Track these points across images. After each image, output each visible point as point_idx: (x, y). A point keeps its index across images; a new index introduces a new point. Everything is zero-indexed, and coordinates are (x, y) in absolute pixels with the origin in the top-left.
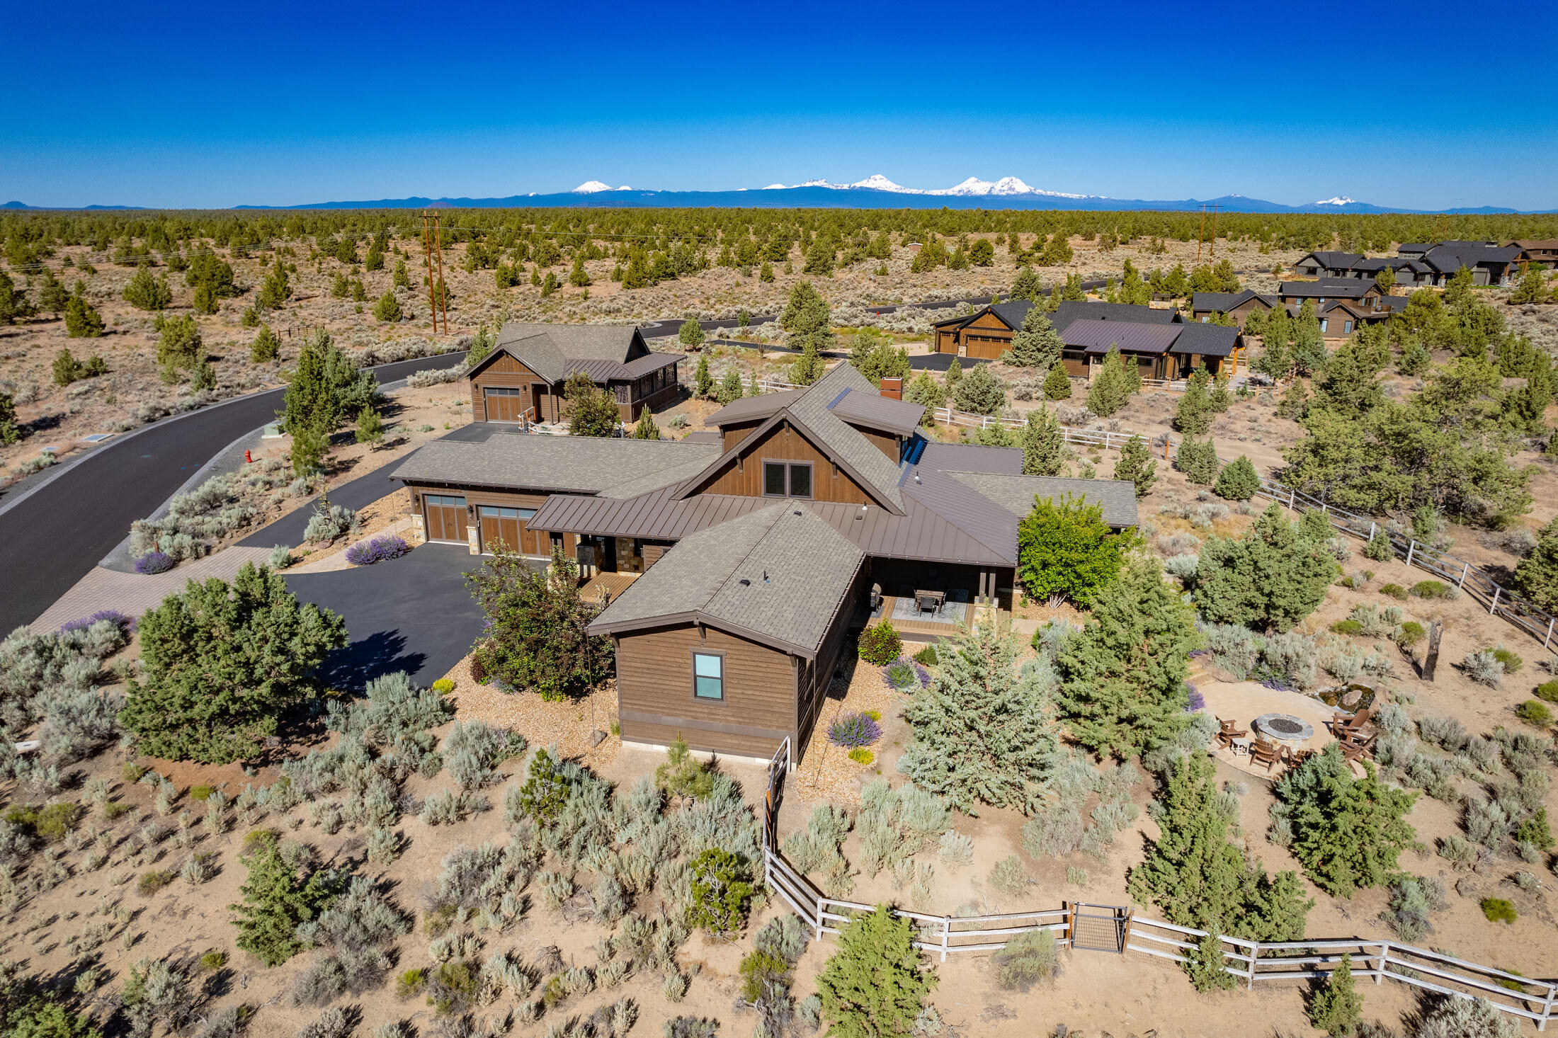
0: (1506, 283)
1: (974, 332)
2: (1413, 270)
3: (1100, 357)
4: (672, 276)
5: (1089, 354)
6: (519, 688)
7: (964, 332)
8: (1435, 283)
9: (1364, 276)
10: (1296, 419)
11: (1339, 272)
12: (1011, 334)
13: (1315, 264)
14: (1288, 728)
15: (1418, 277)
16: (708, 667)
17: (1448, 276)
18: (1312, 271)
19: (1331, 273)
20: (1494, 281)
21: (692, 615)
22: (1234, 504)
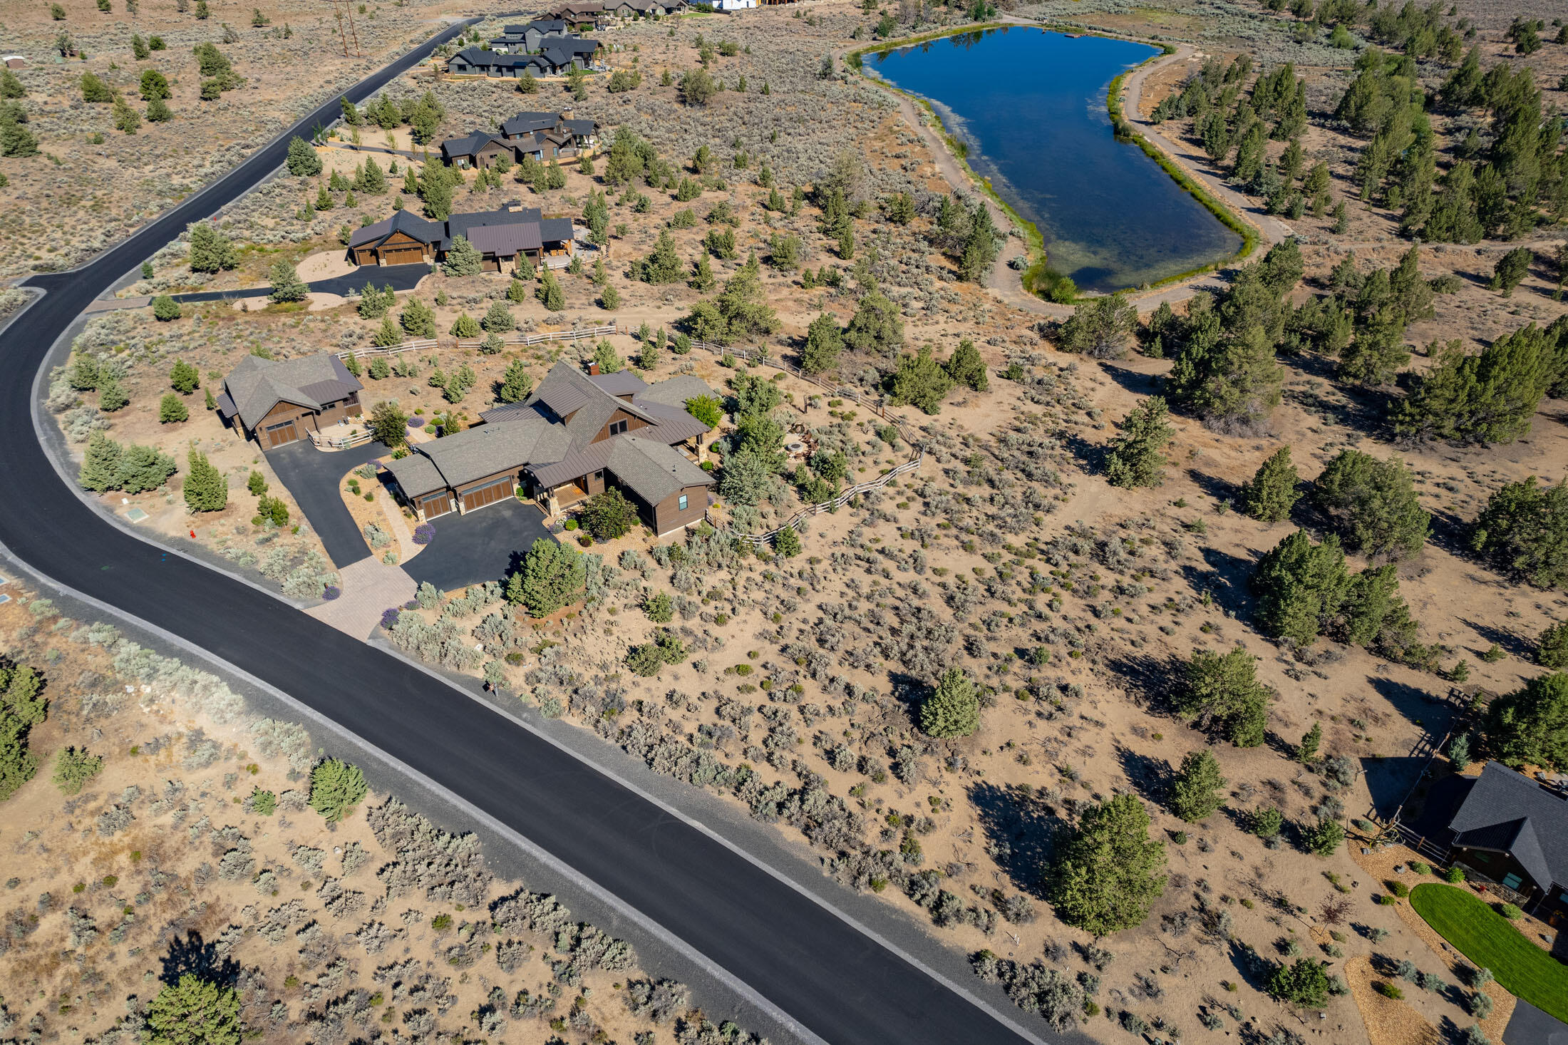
0: (594, 65)
2: (538, 65)
5: (498, 257)
6: (606, 540)
7: (380, 249)
9: (504, 70)
10: (642, 280)
11: (484, 68)
12: (419, 245)
13: (463, 62)
14: (796, 446)
15: (543, 70)
16: (683, 500)
17: (561, 67)
18: (462, 68)
19: (477, 69)
20: (587, 64)
21: (679, 487)
22: (687, 356)
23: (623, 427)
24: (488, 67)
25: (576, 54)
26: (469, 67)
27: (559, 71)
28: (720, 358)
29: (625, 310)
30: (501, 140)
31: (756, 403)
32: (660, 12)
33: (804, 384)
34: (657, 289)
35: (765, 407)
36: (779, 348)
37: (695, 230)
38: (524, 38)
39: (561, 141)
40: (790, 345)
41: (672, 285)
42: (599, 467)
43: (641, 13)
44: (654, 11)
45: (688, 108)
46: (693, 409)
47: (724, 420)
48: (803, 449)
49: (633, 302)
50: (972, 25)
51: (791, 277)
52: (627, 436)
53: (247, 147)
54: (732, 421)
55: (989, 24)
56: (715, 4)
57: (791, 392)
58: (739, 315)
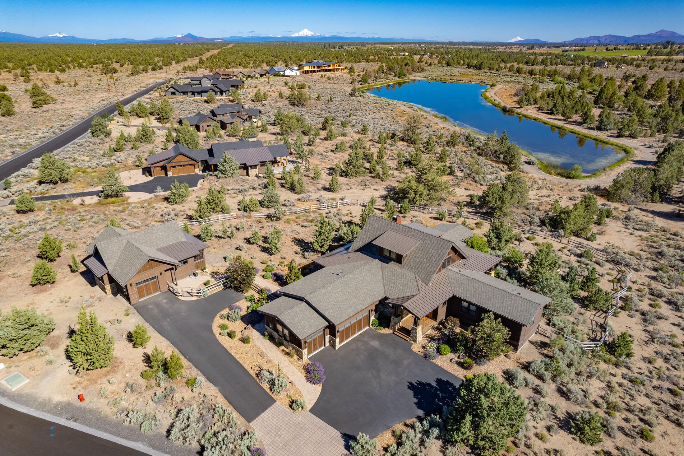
1: (174, 165)
2: (214, 91)
5: (248, 166)
7: (168, 165)
8: (222, 94)
9: (196, 94)
10: (342, 176)
12: (193, 162)
13: (174, 91)
15: (216, 93)
17: (225, 92)
18: (173, 93)
19: (182, 94)
21: (539, 307)
23: (449, 261)
24: (187, 92)
25: (232, 86)
26: (177, 93)
27: (224, 94)
32: (258, 76)
34: (355, 180)
38: (200, 82)
41: (362, 178)
42: (446, 296)
43: (249, 76)
44: (255, 75)
45: (297, 107)
50: (398, 80)
53: (63, 126)
55: (405, 79)
56: (282, 73)
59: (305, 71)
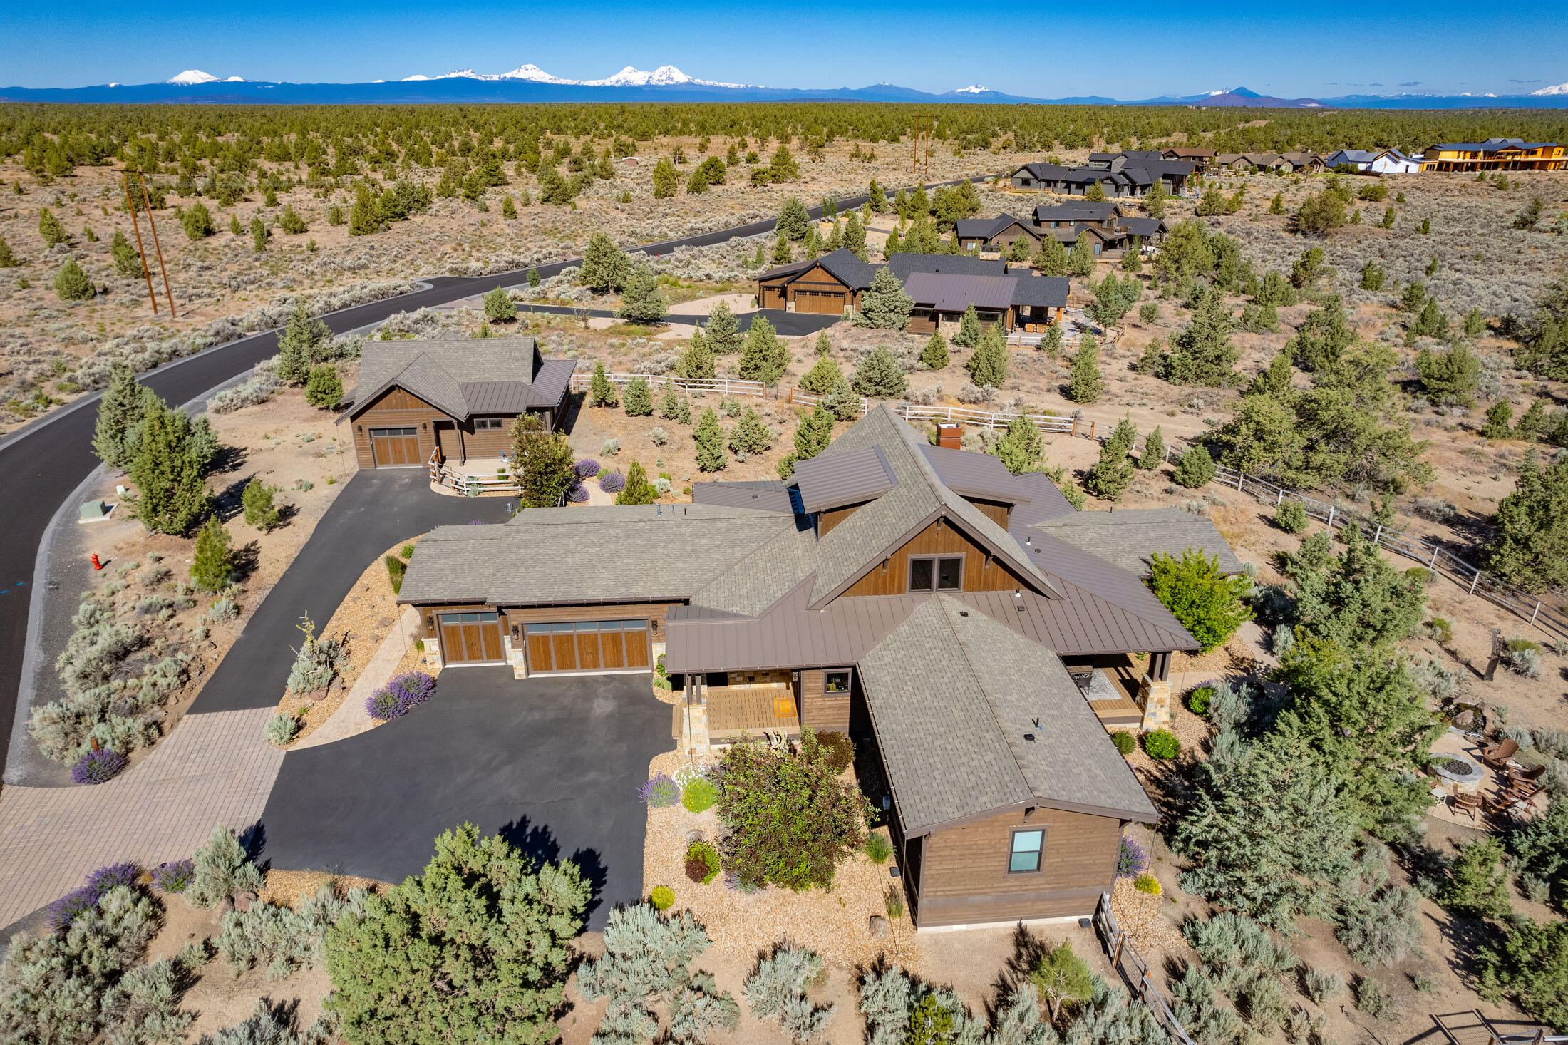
0: (1184, 192)
1: (802, 287)
2: (1114, 182)
3: (952, 315)
4: (402, 216)
5: (938, 312)
6: (760, 883)
7: (791, 288)
8: (1132, 194)
9: (1073, 186)
10: (1157, 375)
11: (1050, 183)
13: (1028, 176)
14: (1460, 768)
15: (1118, 189)
16: (1028, 842)
17: (1143, 187)
18: (1026, 182)
19: (1043, 184)
20: (1176, 191)
21: (1023, 802)
22: (1198, 493)
23: (950, 575)
24: (1055, 182)
25: (1165, 177)
26: (1033, 182)
27: (1138, 192)
28: (1272, 512)
29: (1107, 407)
30: (1031, 227)
31: (1351, 615)
32: (1287, 168)
33: (1484, 608)
34: (1176, 390)
35: (1371, 630)
36: (1416, 521)
37: (1273, 337)
38: (1109, 167)
39: (1108, 236)
40: (1447, 521)
41: (1208, 389)
42: (839, 658)
43: (1262, 168)
44: (1278, 166)
45: (1299, 235)
46: (1163, 581)
47: (1247, 637)
48: (1480, 782)
49: (1126, 400)
51: (1454, 416)
52: (950, 602)
54: (1268, 645)
56: (1362, 167)
57: (1444, 616)
58: (1338, 435)
59: (1441, 164)
